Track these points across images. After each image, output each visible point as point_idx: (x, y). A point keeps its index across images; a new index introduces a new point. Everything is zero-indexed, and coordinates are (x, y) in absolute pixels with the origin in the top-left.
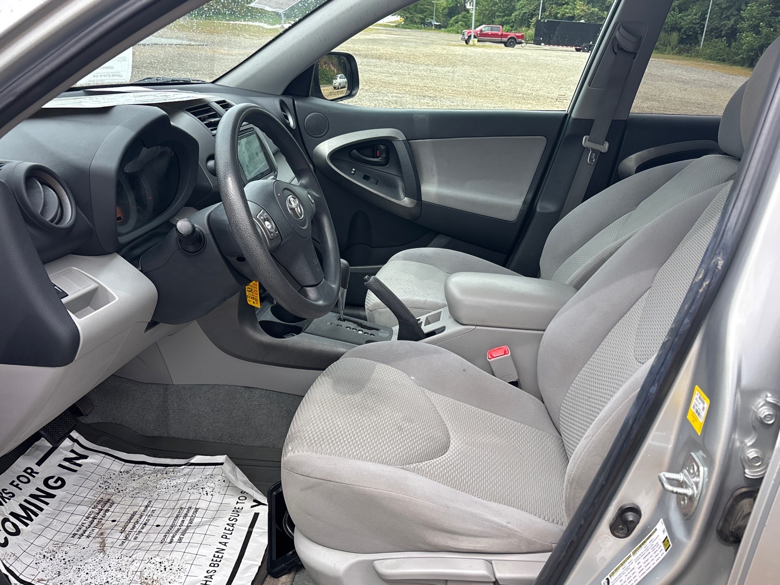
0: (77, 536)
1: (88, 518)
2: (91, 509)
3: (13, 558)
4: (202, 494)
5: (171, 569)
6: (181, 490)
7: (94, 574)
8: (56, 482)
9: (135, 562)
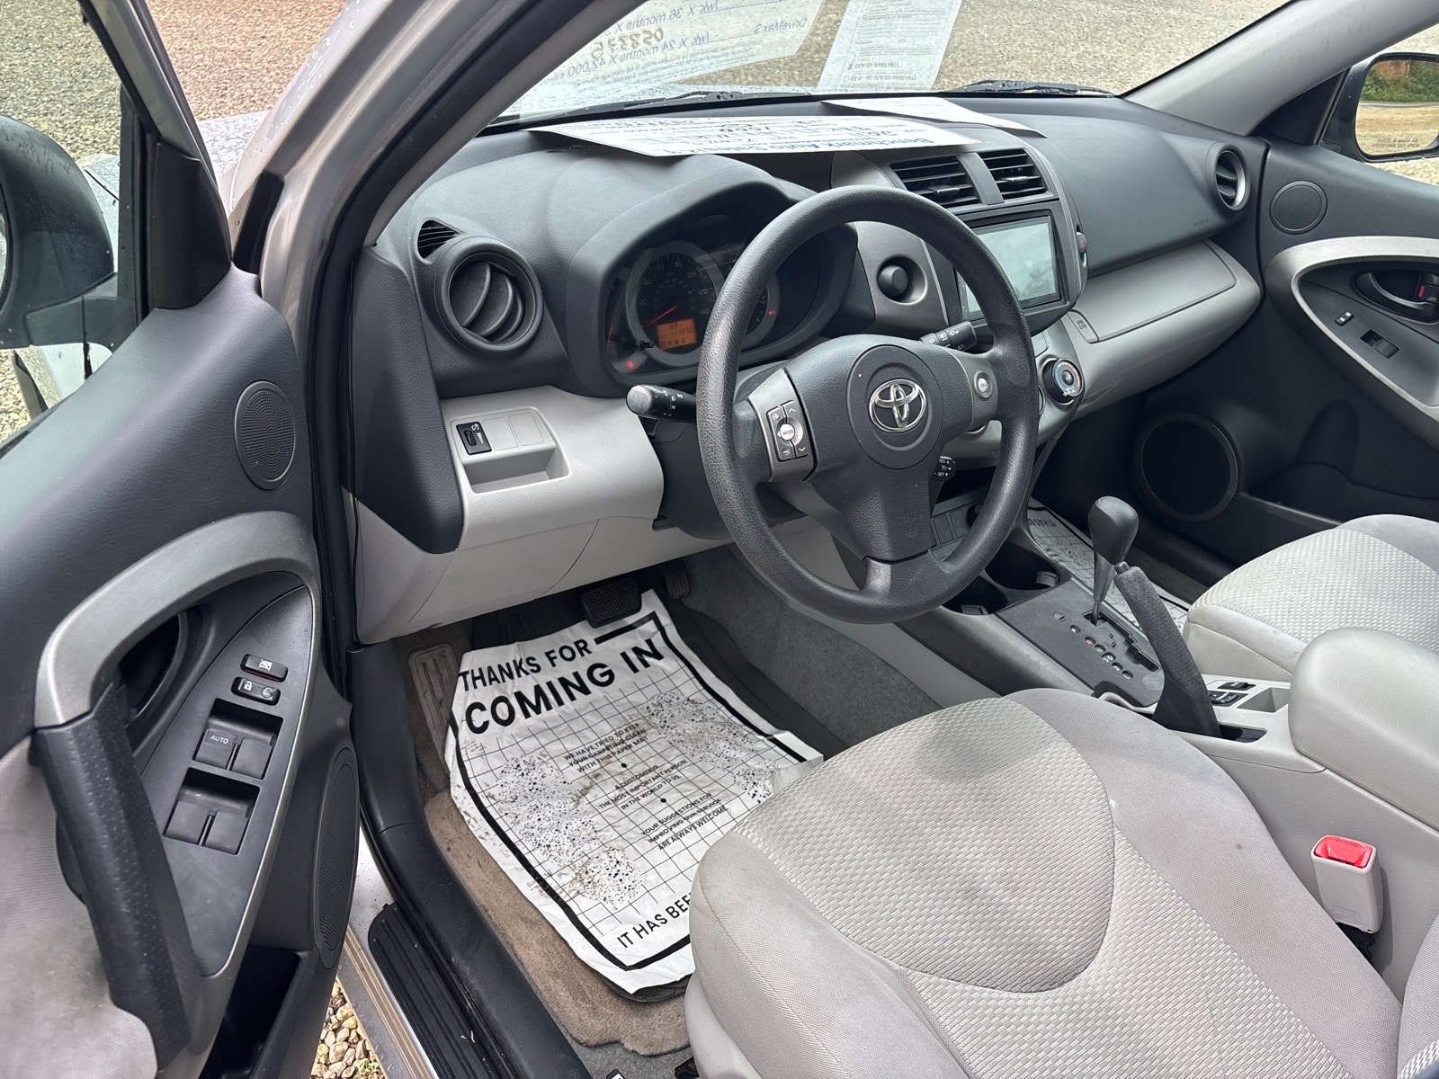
0: (571, 760)
1: (601, 743)
2: (612, 734)
3: (478, 752)
4: (747, 791)
5: (621, 880)
6: (730, 769)
7: (546, 824)
8: (602, 675)
9: (594, 842)
